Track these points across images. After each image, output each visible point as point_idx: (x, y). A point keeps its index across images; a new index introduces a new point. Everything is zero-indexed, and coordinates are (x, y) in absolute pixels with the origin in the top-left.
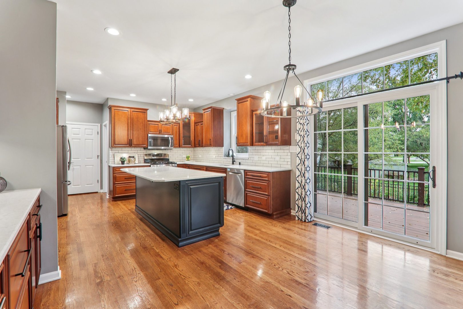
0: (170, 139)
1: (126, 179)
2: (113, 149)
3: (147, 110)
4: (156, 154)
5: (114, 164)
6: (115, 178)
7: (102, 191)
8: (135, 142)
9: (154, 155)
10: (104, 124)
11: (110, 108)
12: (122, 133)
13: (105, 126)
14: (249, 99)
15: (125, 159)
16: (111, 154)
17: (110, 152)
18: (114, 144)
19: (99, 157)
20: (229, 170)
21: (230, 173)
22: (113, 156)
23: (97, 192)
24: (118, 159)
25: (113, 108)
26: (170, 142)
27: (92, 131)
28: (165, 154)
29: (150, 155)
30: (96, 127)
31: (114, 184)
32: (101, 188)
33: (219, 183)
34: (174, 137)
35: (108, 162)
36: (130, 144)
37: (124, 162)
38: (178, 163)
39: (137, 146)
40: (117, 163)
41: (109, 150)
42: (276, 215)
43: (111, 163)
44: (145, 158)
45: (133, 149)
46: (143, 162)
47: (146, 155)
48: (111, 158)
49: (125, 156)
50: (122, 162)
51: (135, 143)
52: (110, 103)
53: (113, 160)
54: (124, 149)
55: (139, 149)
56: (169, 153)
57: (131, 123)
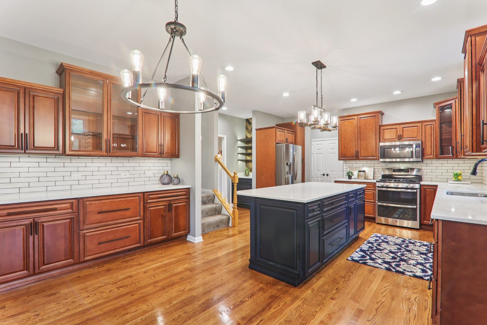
0: (415, 146)
2: (342, 162)
9: (395, 171)
18: (340, 157)
24: (344, 173)
26: (414, 150)
34: (424, 143)
36: (356, 156)
39: (365, 158)
44: (382, 174)
51: (363, 155)
57: (358, 133)
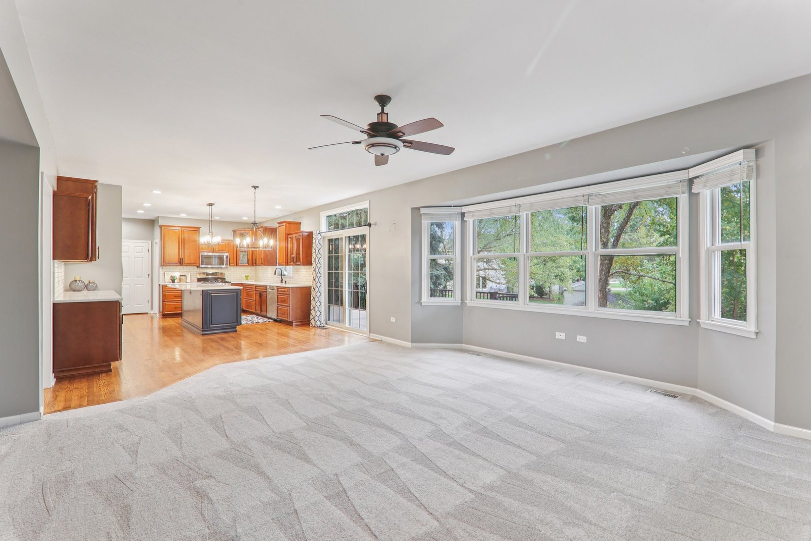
0: (225, 257)
1: (175, 296)
2: (164, 268)
3: (199, 228)
4: (211, 273)
5: (165, 282)
6: (164, 296)
7: (152, 312)
8: (186, 260)
9: (208, 274)
10: (154, 242)
11: (161, 227)
12: (173, 251)
13: (156, 243)
14: (284, 224)
15: (175, 278)
16: (161, 272)
17: (161, 270)
18: (164, 263)
19: (150, 276)
20: (268, 287)
21: (270, 290)
22: (163, 275)
23: (147, 313)
24: (168, 278)
25: (163, 228)
26: (225, 260)
27: (142, 249)
28: (222, 274)
29: (204, 273)
30: (146, 244)
31: (163, 301)
32: (152, 309)
33: (237, 293)
34: (230, 255)
35: (159, 280)
36: (181, 262)
37: (174, 280)
38: (232, 282)
39: (189, 264)
40: (167, 281)
41: (159, 269)
42: (296, 322)
43: (161, 281)
44: (199, 277)
45: (185, 267)
46: (197, 281)
47: (200, 274)
48: (161, 277)
49: (177, 274)
50: (172, 280)
51: (187, 262)
52: (161, 222)
53: (163, 279)
54: (175, 267)
55: (191, 267)
56: (225, 272)
57: (182, 243)
